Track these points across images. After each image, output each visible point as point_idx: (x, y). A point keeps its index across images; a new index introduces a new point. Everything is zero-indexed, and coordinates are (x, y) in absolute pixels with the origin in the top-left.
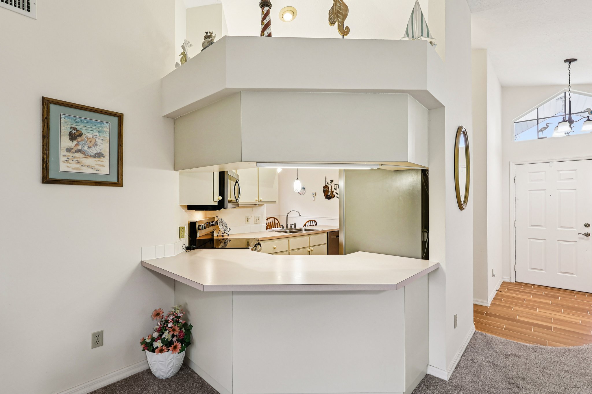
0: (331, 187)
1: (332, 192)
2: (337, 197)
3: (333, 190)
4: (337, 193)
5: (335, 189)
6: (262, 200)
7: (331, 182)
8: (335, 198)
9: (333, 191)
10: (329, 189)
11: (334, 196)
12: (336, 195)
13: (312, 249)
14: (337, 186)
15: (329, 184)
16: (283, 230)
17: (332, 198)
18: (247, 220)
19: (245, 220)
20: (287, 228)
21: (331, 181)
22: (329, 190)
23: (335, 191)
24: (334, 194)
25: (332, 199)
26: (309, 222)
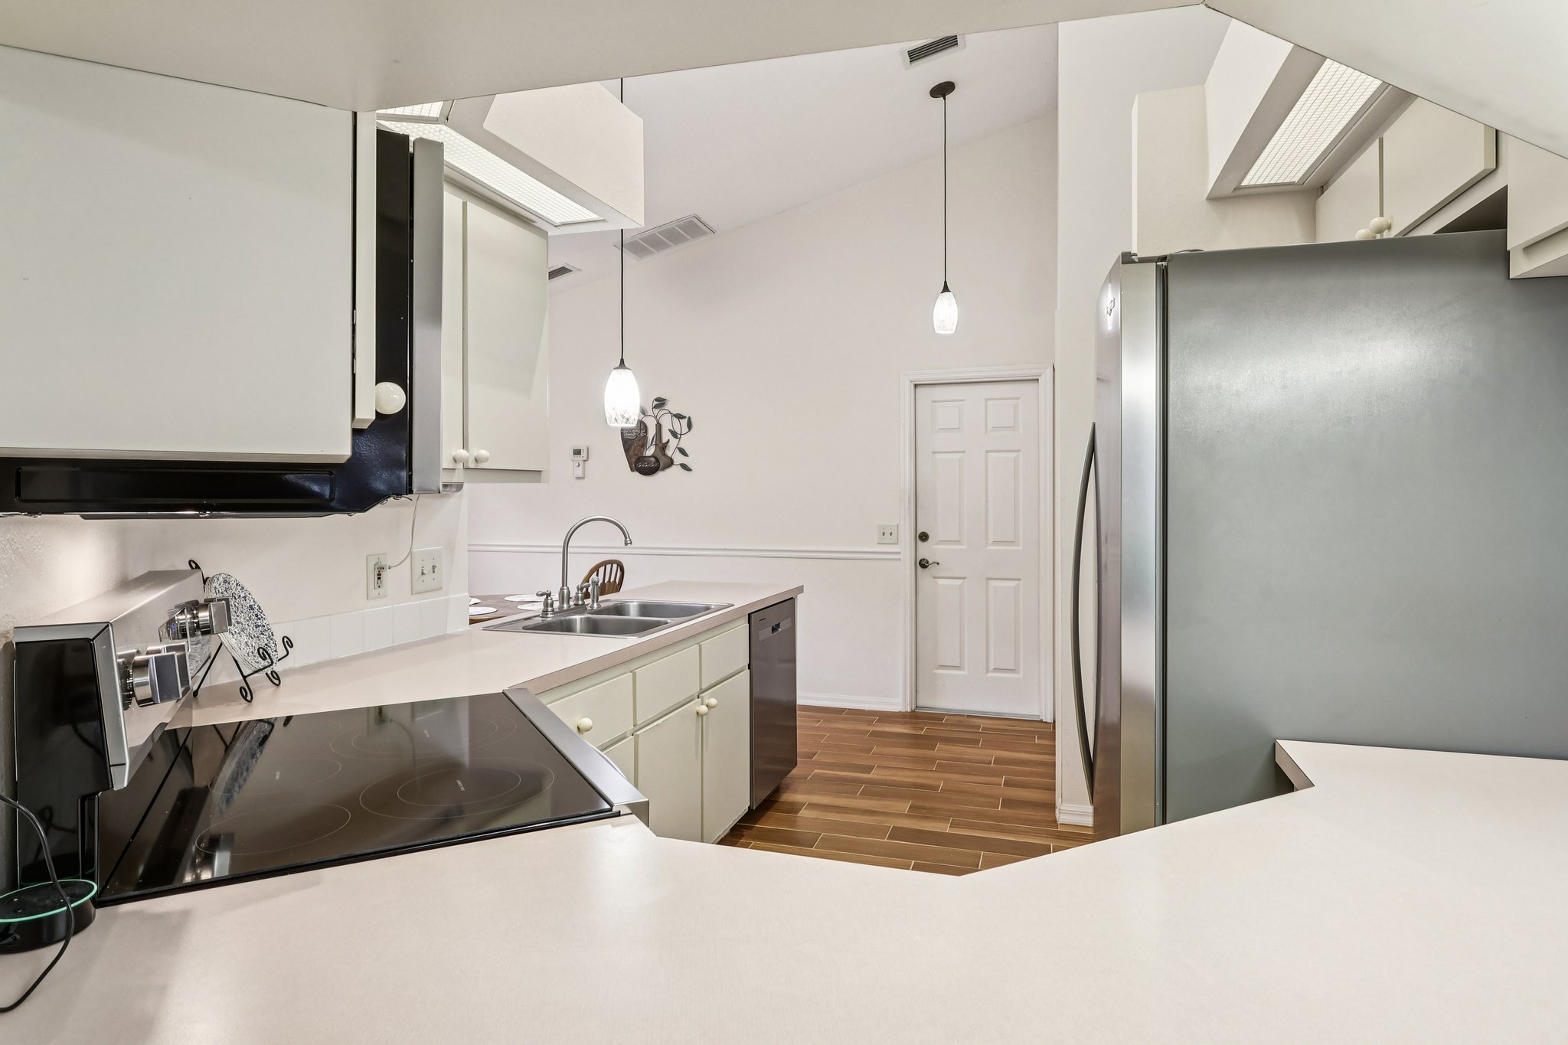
0: (659, 426)
1: (663, 447)
2: (684, 467)
3: (666, 436)
4: (683, 452)
5: (674, 434)
6: (486, 460)
7: (656, 407)
8: (674, 471)
9: (664, 440)
10: (646, 432)
11: (671, 463)
12: (678, 458)
13: (713, 701)
14: (684, 422)
15: (651, 413)
16: (550, 615)
17: (664, 469)
18: (373, 578)
19: (362, 573)
20: (565, 606)
21: (656, 400)
22: (646, 437)
23: (673, 443)
24: (669, 453)
25: (660, 475)
26: (601, 570)
